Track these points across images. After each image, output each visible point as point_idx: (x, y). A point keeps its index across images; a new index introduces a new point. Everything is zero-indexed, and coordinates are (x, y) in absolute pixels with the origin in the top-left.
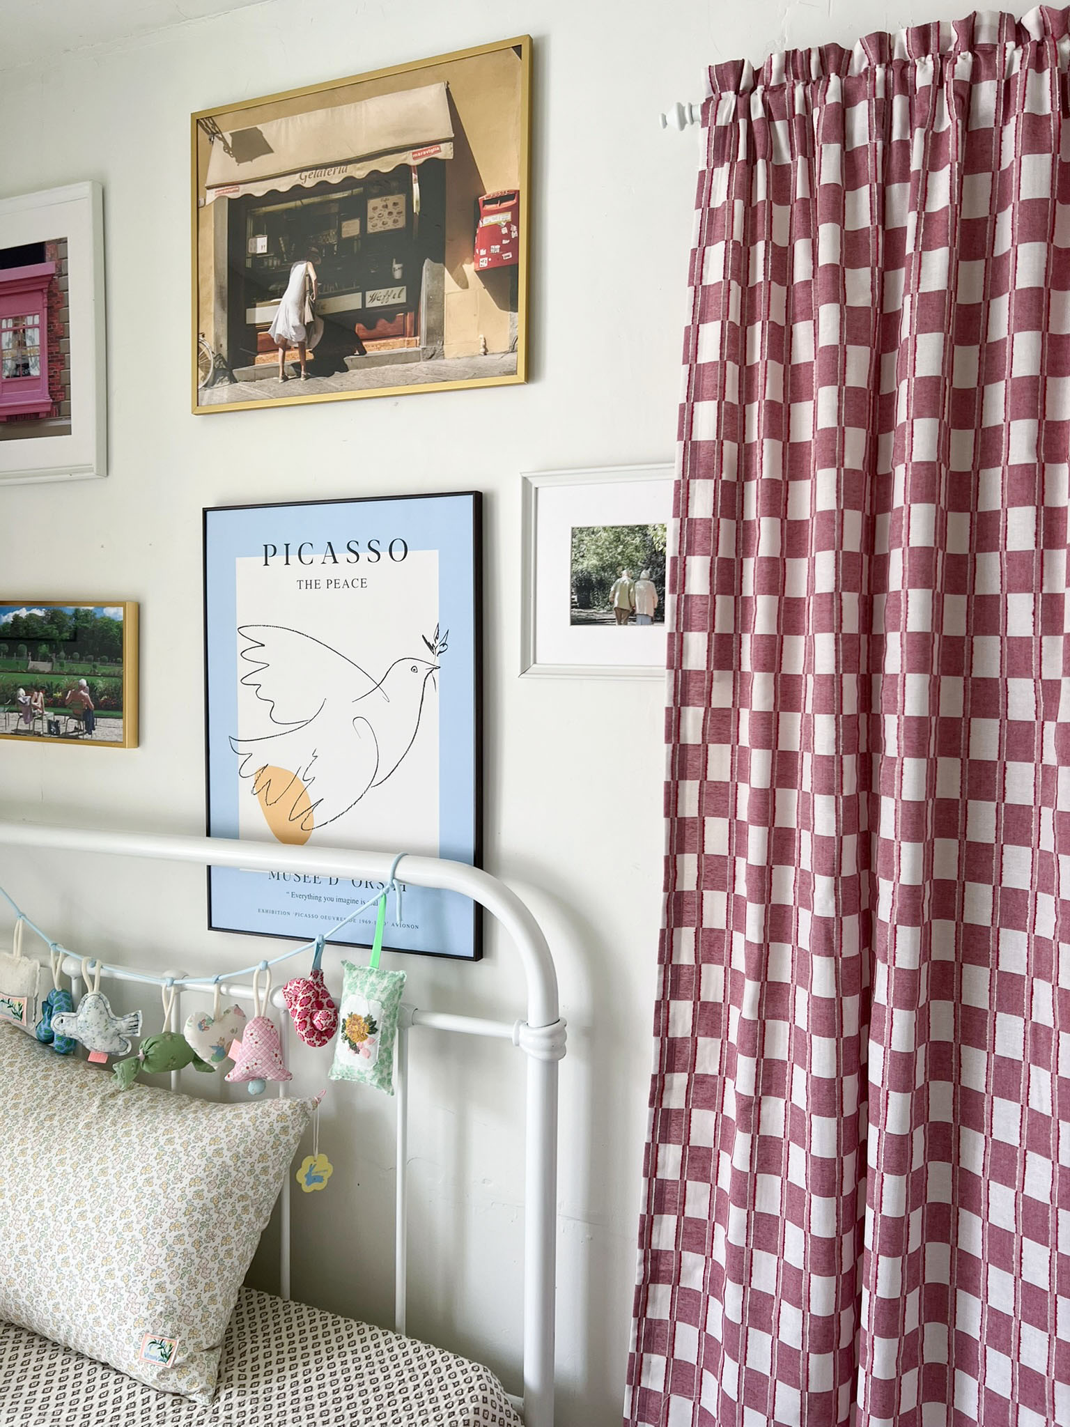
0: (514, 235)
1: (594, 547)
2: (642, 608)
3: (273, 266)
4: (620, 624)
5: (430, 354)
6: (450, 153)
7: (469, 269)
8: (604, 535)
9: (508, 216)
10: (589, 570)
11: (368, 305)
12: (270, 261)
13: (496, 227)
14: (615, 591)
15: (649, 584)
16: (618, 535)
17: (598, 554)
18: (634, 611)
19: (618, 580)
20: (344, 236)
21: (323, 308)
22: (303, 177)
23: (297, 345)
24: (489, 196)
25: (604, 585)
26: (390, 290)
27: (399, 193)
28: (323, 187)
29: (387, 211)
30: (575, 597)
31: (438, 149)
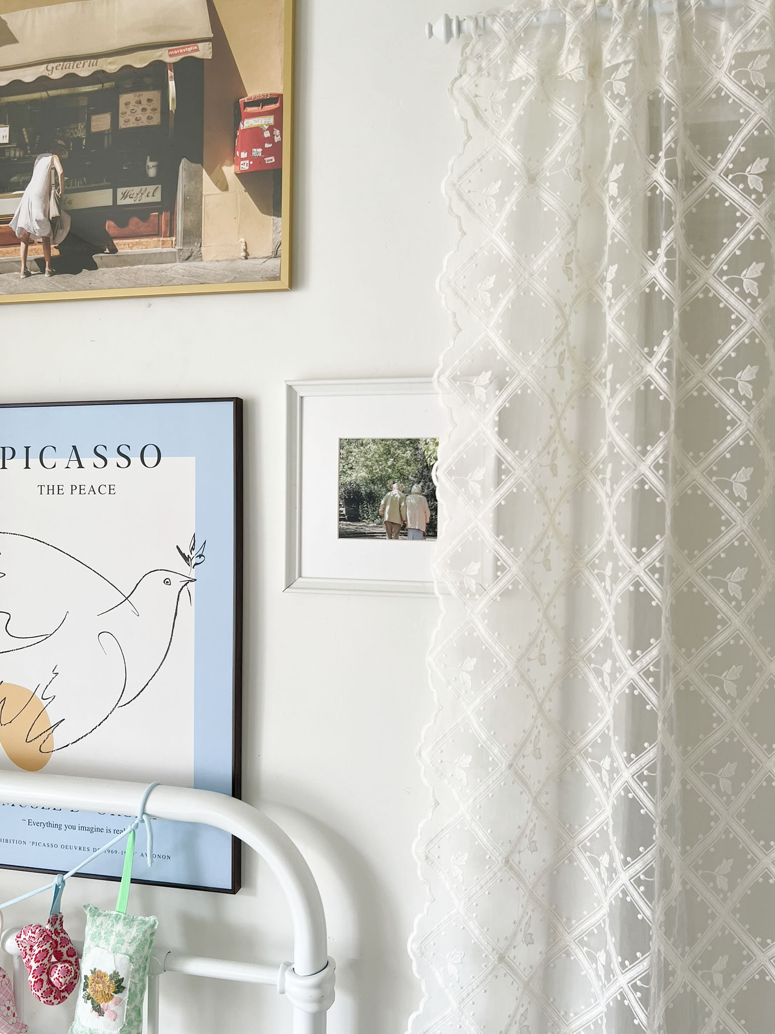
0: (277, 139)
1: (363, 459)
2: (413, 523)
3: (15, 157)
4: (391, 538)
5: (187, 255)
6: (209, 52)
7: (229, 171)
8: (374, 447)
9: (270, 120)
10: (358, 482)
11: (120, 202)
12: (13, 152)
13: (258, 130)
14: (385, 505)
15: (420, 498)
16: (389, 447)
17: (367, 466)
18: (405, 525)
19: (389, 494)
20: (93, 130)
21: (70, 203)
22: (50, 68)
23: (41, 240)
24: (251, 98)
25: (373, 499)
26: (144, 188)
27: (153, 90)
28: (71, 80)
29: (141, 107)
30: (344, 509)
31: (196, 48)
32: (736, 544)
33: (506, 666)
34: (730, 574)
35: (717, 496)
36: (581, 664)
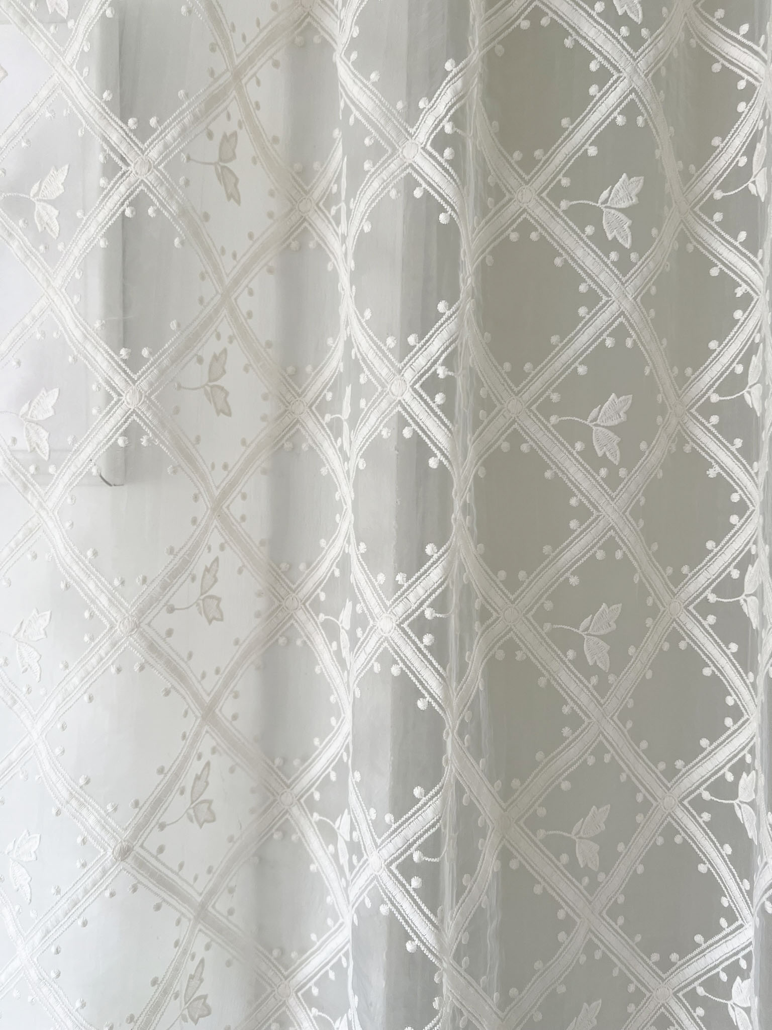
32: (609, 343)
33: (111, 628)
34: (596, 410)
35: (569, 241)
36: (301, 615)
